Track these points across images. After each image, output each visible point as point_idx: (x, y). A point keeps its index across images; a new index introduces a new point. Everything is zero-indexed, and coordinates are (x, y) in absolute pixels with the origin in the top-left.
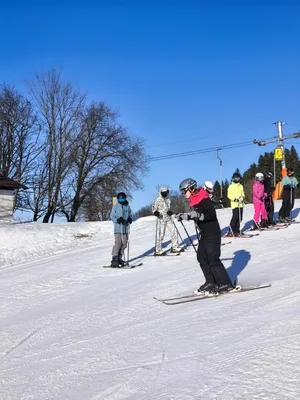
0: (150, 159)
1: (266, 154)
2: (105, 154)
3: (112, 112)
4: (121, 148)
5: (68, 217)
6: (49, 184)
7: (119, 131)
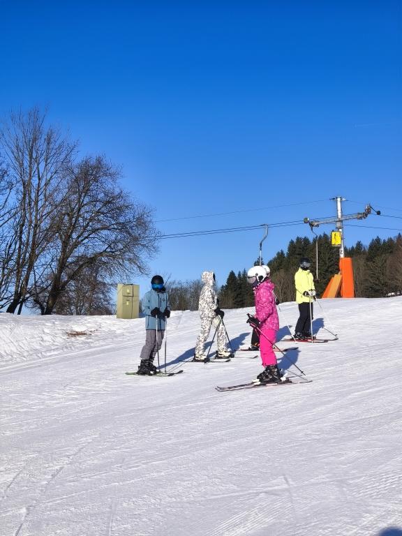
0: (160, 236)
1: (298, 239)
2: (99, 226)
3: (112, 171)
4: (122, 220)
5: (42, 308)
6: (18, 263)
7: (120, 196)
